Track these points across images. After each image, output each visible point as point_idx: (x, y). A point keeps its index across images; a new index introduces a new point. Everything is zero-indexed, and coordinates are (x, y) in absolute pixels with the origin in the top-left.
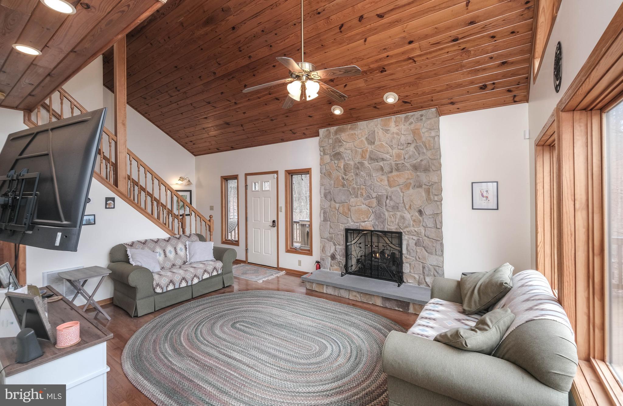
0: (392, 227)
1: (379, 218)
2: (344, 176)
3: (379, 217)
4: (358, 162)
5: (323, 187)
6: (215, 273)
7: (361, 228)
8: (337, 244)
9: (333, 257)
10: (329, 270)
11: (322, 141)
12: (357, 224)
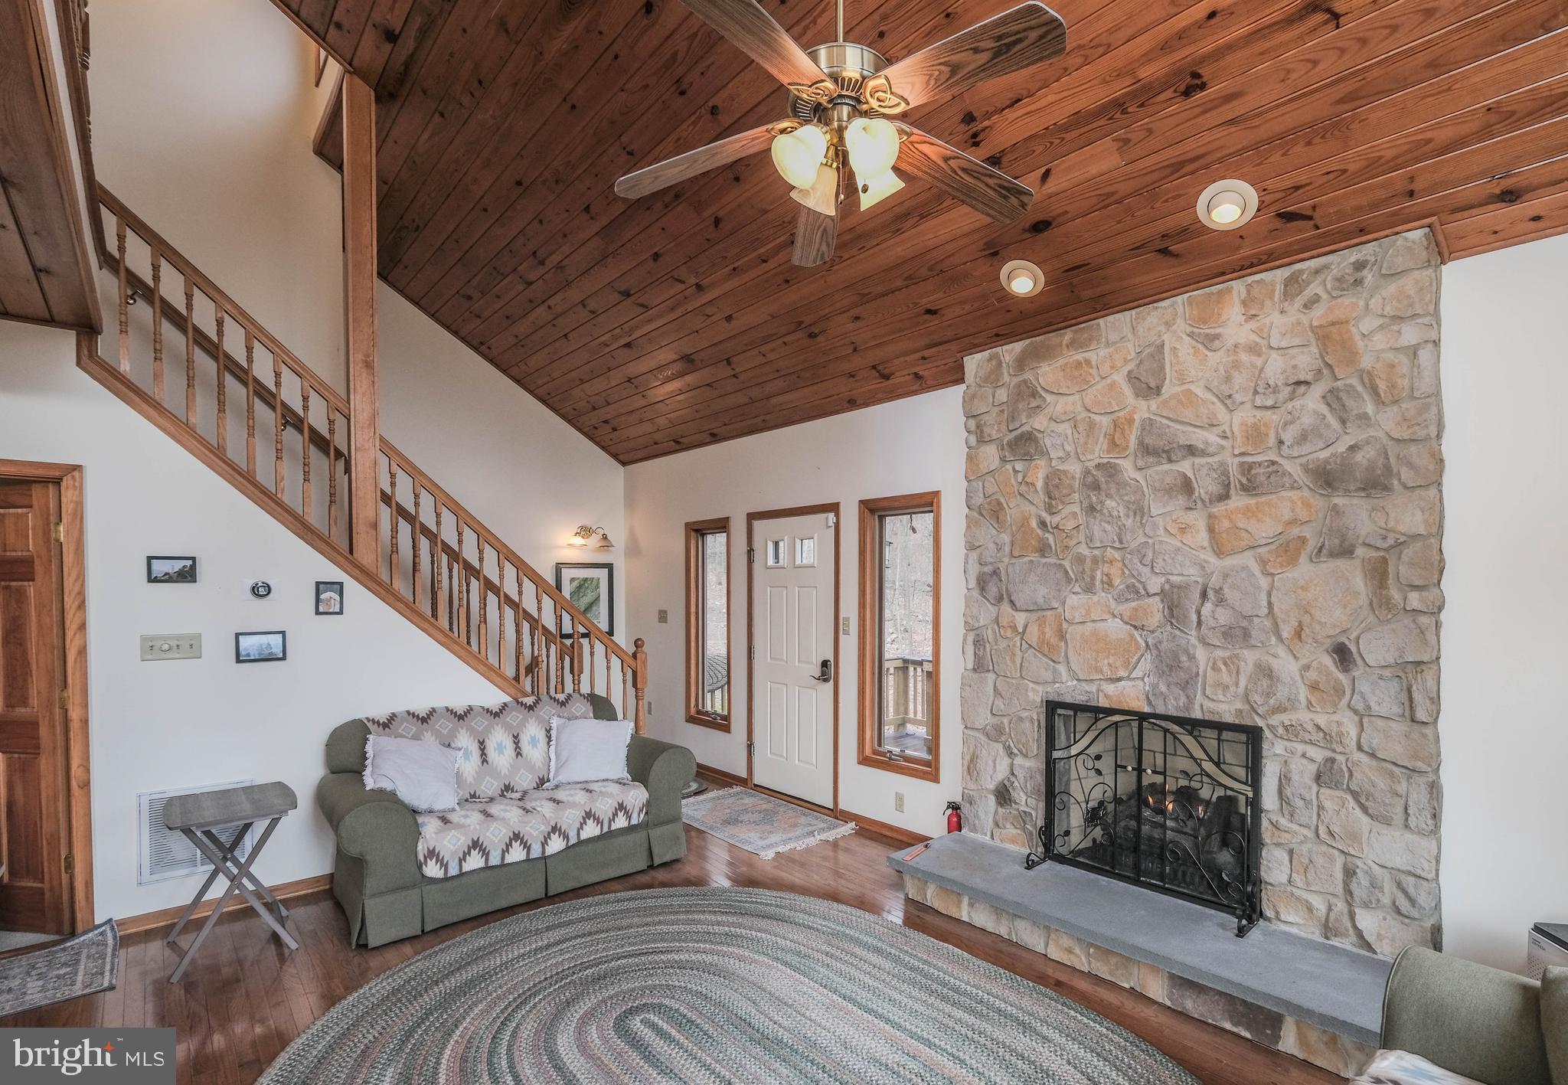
0: (1222, 707)
1: (1171, 668)
2: (1044, 514)
3: (1171, 664)
4: (1098, 466)
5: (974, 556)
6: (621, 822)
7: (1103, 703)
8: (1015, 751)
9: (1003, 795)
10: (988, 838)
11: (973, 397)
12: (1087, 687)
